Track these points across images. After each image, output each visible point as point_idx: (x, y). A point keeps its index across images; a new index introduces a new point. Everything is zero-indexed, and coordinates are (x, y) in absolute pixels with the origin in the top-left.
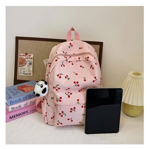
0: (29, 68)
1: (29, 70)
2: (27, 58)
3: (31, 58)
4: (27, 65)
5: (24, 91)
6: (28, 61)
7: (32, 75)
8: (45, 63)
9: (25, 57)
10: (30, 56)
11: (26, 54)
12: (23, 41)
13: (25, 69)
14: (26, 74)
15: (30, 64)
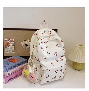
0: (12, 48)
1: (12, 49)
2: (10, 42)
3: (13, 42)
4: (10, 46)
5: (13, 62)
6: (11, 44)
7: (14, 52)
8: (23, 44)
9: (8, 41)
10: (12, 40)
11: (9, 39)
12: (6, 31)
13: (9, 49)
14: (10, 52)
15: (13, 45)
